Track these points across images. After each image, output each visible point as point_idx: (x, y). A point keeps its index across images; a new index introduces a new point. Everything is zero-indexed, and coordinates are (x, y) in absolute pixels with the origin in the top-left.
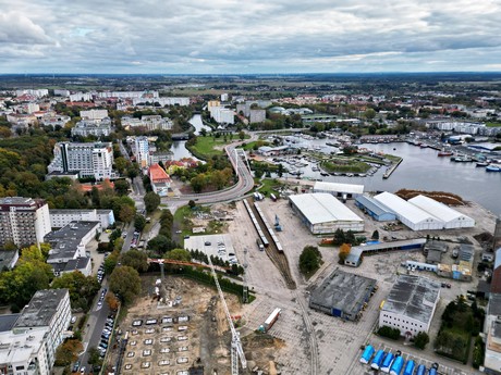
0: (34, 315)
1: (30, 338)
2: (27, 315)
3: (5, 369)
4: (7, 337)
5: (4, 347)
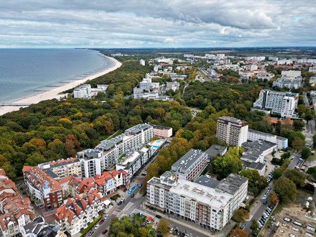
0: (227, 185)
1: (222, 197)
2: (223, 184)
3: (207, 207)
4: (212, 191)
5: (209, 195)
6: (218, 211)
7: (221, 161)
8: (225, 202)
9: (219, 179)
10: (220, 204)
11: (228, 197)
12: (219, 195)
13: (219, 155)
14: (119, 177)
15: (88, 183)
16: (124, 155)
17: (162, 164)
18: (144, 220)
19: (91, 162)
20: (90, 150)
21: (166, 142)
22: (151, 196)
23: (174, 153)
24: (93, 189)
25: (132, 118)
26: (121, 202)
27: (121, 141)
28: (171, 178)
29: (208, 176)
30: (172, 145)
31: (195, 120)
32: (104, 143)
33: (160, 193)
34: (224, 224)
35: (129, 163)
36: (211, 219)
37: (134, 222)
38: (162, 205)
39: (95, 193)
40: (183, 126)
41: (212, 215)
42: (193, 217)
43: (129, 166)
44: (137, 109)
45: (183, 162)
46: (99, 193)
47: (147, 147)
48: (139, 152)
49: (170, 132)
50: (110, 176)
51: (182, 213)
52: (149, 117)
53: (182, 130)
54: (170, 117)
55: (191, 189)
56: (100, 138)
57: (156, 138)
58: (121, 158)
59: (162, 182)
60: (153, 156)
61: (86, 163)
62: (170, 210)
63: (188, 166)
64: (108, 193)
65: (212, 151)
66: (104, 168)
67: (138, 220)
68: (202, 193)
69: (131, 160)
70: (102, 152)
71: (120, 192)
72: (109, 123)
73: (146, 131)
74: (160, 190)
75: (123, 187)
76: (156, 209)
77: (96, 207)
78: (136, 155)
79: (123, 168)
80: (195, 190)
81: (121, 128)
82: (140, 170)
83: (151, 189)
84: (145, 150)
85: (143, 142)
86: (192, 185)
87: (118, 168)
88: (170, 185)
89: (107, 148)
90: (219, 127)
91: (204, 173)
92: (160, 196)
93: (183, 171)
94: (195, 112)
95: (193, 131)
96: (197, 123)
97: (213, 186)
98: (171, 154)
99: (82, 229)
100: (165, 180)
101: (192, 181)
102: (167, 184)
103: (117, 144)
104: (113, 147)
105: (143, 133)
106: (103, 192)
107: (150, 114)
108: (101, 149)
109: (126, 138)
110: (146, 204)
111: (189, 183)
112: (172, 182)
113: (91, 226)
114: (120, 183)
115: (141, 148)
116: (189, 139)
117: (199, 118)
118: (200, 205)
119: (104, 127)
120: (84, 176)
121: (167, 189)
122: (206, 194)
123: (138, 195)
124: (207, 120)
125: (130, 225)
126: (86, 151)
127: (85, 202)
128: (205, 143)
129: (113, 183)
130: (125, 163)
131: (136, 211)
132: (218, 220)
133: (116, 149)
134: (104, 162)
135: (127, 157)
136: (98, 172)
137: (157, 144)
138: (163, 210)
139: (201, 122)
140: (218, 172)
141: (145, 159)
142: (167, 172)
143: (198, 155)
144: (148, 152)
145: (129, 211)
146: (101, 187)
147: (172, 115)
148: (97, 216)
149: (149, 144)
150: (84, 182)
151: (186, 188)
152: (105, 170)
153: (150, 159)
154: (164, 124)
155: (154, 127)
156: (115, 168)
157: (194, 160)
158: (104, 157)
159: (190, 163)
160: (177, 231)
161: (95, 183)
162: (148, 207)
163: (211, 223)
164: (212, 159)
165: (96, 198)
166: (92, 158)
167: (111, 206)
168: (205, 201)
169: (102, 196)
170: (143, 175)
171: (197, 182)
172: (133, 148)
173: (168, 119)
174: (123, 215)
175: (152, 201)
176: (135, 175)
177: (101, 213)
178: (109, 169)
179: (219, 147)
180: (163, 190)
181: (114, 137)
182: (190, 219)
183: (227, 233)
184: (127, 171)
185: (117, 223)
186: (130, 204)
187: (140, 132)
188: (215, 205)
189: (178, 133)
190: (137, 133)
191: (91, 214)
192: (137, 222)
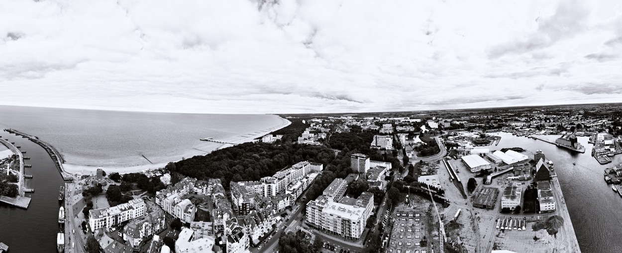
0: (361, 201)
1: (359, 211)
2: (359, 201)
3: (349, 221)
4: (351, 208)
5: (349, 212)
6: (356, 223)
7: (356, 184)
8: (360, 214)
9: (356, 197)
10: (358, 217)
11: (362, 209)
12: (357, 209)
13: (354, 180)
14: (287, 199)
15: (266, 201)
16: (291, 183)
17: (316, 190)
18: (304, 236)
19: (269, 186)
20: (269, 178)
21: (319, 175)
22: (309, 216)
23: (325, 182)
24: (269, 206)
25: (297, 157)
26: (288, 219)
27: (290, 173)
28: (323, 201)
29: (347, 197)
30: (323, 176)
31: (337, 157)
32: (278, 174)
33: (316, 213)
34: (362, 232)
35: (294, 189)
36: (353, 230)
37: (296, 237)
38: (317, 223)
39: (271, 210)
40: (330, 163)
41: (353, 226)
42: (339, 232)
43: (294, 191)
44: (300, 151)
45: (331, 188)
46: (273, 210)
47: (307, 178)
48: (301, 182)
49: (321, 167)
50: (282, 198)
51: (331, 229)
52: (308, 156)
53: (329, 165)
54: (321, 156)
55: (336, 208)
56: (276, 170)
57: (312, 172)
58: (289, 186)
59: (317, 204)
60: (311, 185)
61: (266, 186)
62: (323, 227)
63: (334, 191)
64: (280, 211)
65: (349, 178)
66: (278, 191)
67: (299, 236)
68: (344, 210)
69: (296, 187)
70: (277, 179)
71: (288, 211)
72: (282, 160)
73: (306, 167)
74: (316, 210)
75: (290, 208)
76: (312, 227)
77: (271, 221)
78: (299, 184)
79: (290, 193)
80: (340, 209)
81: (289, 164)
82: (301, 195)
83: (309, 209)
84: (305, 180)
85: (304, 175)
86: (338, 205)
87: (287, 192)
88: (322, 206)
89: (280, 178)
90: (353, 161)
91: (345, 195)
92: (316, 216)
93: (331, 195)
94: (337, 152)
95: (336, 165)
96: (338, 160)
97: (353, 204)
98: (322, 183)
99: (260, 237)
100: (319, 203)
101: (337, 202)
102: (320, 205)
103: (287, 175)
104: (284, 177)
105: (304, 168)
106: (276, 210)
107: (308, 154)
108: (276, 178)
109: (292, 171)
110: (306, 222)
111: (335, 204)
112: (323, 204)
113: (266, 235)
114: (288, 204)
115: (302, 179)
116: (334, 172)
117: (340, 156)
118: (344, 220)
119: (279, 162)
120: (264, 196)
121: (320, 209)
122: (347, 211)
123: (300, 215)
124: (345, 157)
125: (294, 239)
126: (266, 178)
127: (263, 215)
128: (344, 173)
129: (283, 204)
130: (292, 189)
131: (298, 227)
132: (357, 230)
133: (286, 179)
134: (278, 187)
135: (293, 185)
136: (274, 194)
137: (313, 176)
138: (318, 227)
139: (341, 159)
140: (354, 192)
141: (305, 187)
142: (320, 197)
143: (341, 182)
144: (307, 181)
145: (293, 227)
146: (275, 206)
147: (322, 154)
148: (271, 228)
149: (308, 176)
150: (264, 201)
151: (333, 208)
152: (278, 193)
153: (308, 187)
154: (317, 161)
155: (311, 164)
156: (285, 192)
157: (338, 186)
158: (278, 183)
159: (335, 188)
160: (328, 245)
161: (272, 202)
162: (307, 224)
163: (352, 233)
164: (349, 184)
165: (271, 214)
166: (270, 183)
167: (281, 222)
168: (346, 216)
169: (275, 213)
170: (304, 198)
171: (341, 202)
172: (297, 179)
173: (320, 158)
174: (289, 230)
175: (310, 220)
176: (298, 199)
177: (274, 226)
178: (281, 194)
179: (354, 175)
180: (318, 211)
181: (285, 170)
182: (337, 234)
183: (364, 239)
184: (292, 195)
185: (285, 237)
186: (294, 222)
187: (302, 167)
188: (354, 218)
189: (326, 167)
190: (300, 168)
191: (267, 226)
192: (299, 237)
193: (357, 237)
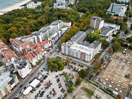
0: (93, 45)
1: (91, 50)
2: (92, 45)
3: (85, 54)
4: (87, 48)
5: (85, 49)
6: (89, 55)
7: (91, 36)
8: (92, 52)
9: (90, 43)
10: (90, 52)
11: (93, 49)
12: (89, 49)
13: (90, 33)
14: (50, 43)
15: (37, 45)
16: (51, 34)
17: (67, 37)
18: (60, 59)
19: (38, 37)
20: (37, 32)
21: (68, 28)
22: (63, 49)
23: (72, 33)
24: (39, 47)
25: (53, 18)
26: (51, 52)
27: (50, 28)
28: (71, 43)
29: (85, 42)
30: (71, 30)
31: (81, 18)
32: (42, 29)
33: (66, 49)
34: (91, 60)
35: (53, 37)
36: (86, 58)
37: (56, 59)
38: (67, 53)
39: (40, 49)
40: (76, 21)
41: (86, 56)
42: (79, 57)
43: (53, 38)
44: (56, 13)
45: (76, 36)
46: (42, 49)
47: (61, 31)
48: (57, 33)
49: (70, 24)
50: (46, 42)
51: (75, 56)
52: (61, 17)
53: (75, 23)
54: (70, 17)
55: (78, 47)
56: (40, 27)
57: (64, 27)
58: (50, 35)
59: (67, 44)
60: (63, 34)
61: (36, 37)
62: (70, 55)
63: (78, 38)
64: (46, 49)
65: (88, 32)
66: (43, 39)
67: (58, 58)
68: (83, 48)
69: (54, 36)
70: (42, 33)
71: (50, 48)
72: (44, 20)
73: (60, 24)
74: (66, 47)
75: (52, 47)
76: (65, 55)
77: (41, 54)
78: (56, 34)
79: (51, 39)
80: (80, 47)
81: (49, 22)
82: (58, 40)
83: (63, 47)
84: (60, 32)
85: (59, 29)
86: (79, 46)
87: (49, 39)
88: (70, 46)
89: (44, 31)
90: (91, 21)
91: (84, 41)
92: (66, 50)
93: (76, 40)
94: (81, 14)
95: (80, 23)
96: (82, 19)
97: (87, 46)
98: (71, 33)
99: (36, 62)
100: (68, 44)
101: (79, 44)
102: (69, 45)
103: (48, 29)
104: (46, 31)
105: (59, 24)
106: (43, 49)
107: (61, 16)
108: (41, 32)
109: (51, 27)
110: (61, 53)
111: (78, 45)
112: (71, 44)
113: (40, 61)
114: (50, 45)
115: (58, 31)
116: (78, 27)
117: (83, 17)
118: (82, 53)
119: (42, 22)
120: (35, 43)
121: (69, 47)
122: (84, 49)
123: (58, 50)
124: (86, 18)
125: (55, 60)
126: (35, 32)
127: (37, 52)
128: (85, 28)
129: (47, 45)
130: (52, 37)
131: (57, 56)
132: (89, 58)
133: (47, 32)
134: (43, 37)
135: (52, 35)
136: (41, 41)
137: (65, 29)
138: (67, 55)
139: (84, 19)
140: (90, 40)
141: (60, 36)
142: (69, 41)
143: (82, 34)
144: (61, 33)
145: (54, 56)
146: (42, 47)
147: (71, 16)
148: (42, 58)
149: (61, 29)
151: (77, 46)
152: (43, 40)
153: (62, 36)
154: (68, 20)
155: (63, 22)
156: (48, 39)
157: (80, 36)
158: (43, 35)
159: (78, 37)
160: (73, 62)
161: (40, 45)
163: (86, 59)
164: (87, 35)
165: (41, 51)
166: (38, 35)
167: (47, 54)
168: (84, 51)
169: (43, 50)
170: (59, 42)
171: (81, 44)
172: (55, 31)
173: (70, 18)
174: (52, 57)
175: (63, 52)
176: (56, 42)
177: (43, 56)
178: (45, 39)
179: (91, 30)
180: (67, 48)
181: (46, 26)
182: (78, 58)
183: (92, 63)
184: (53, 40)
185: (50, 60)
186: (55, 53)
187: (57, 24)
188: (88, 53)
189: (74, 24)
190: (56, 25)
191: (39, 57)
192: (57, 59)
193: (88, 61)
